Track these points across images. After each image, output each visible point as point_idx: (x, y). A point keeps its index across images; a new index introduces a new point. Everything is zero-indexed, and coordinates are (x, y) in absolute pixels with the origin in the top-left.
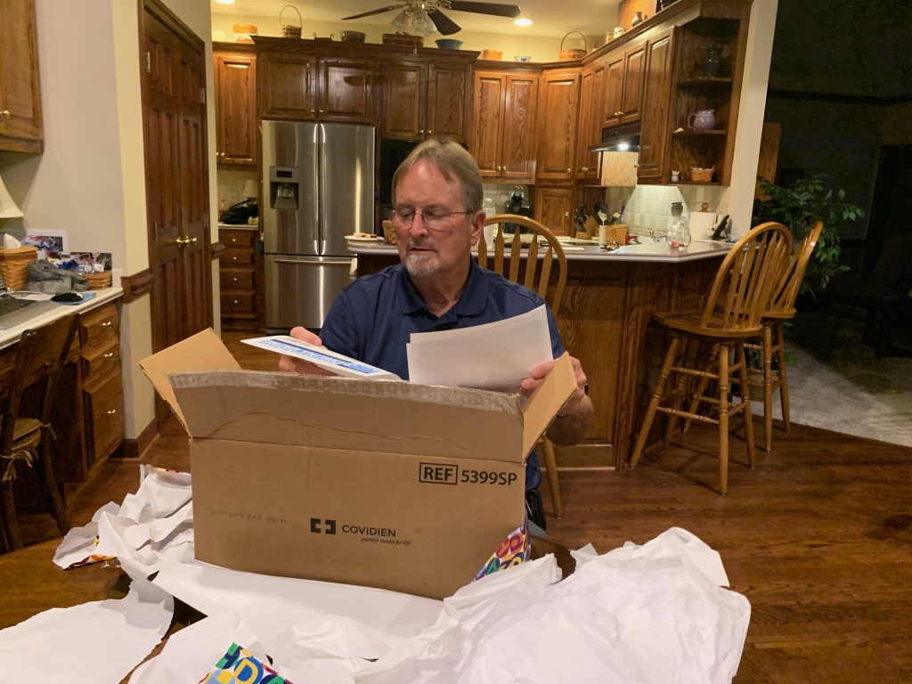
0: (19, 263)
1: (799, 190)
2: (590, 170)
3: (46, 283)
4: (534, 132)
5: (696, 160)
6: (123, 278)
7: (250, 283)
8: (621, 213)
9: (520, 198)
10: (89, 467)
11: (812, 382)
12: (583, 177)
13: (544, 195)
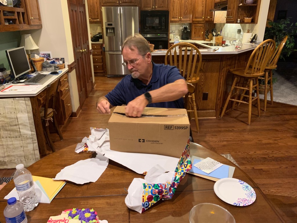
0: (40, 63)
1: (282, 23)
2: (211, 18)
3: (48, 68)
4: (191, 5)
5: (246, 14)
6: (68, 65)
7: (101, 61)
8: (221, 32)
9: (187, 28)
10: (65, 120)
11: (283, 87)
12: (208, 20)
13: (195, 26)
